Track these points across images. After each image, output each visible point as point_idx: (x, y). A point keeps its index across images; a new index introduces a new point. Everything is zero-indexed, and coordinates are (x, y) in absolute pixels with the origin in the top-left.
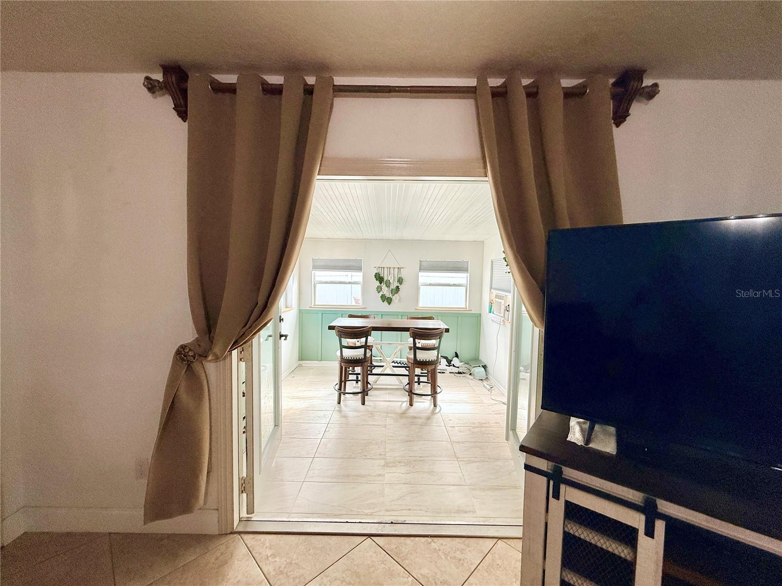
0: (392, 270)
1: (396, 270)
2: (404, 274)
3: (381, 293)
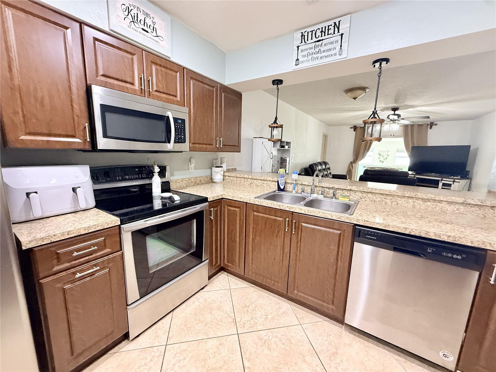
0: (385, 152)
1: (387, 152)
2: (389, 153)
3: (380, 159)
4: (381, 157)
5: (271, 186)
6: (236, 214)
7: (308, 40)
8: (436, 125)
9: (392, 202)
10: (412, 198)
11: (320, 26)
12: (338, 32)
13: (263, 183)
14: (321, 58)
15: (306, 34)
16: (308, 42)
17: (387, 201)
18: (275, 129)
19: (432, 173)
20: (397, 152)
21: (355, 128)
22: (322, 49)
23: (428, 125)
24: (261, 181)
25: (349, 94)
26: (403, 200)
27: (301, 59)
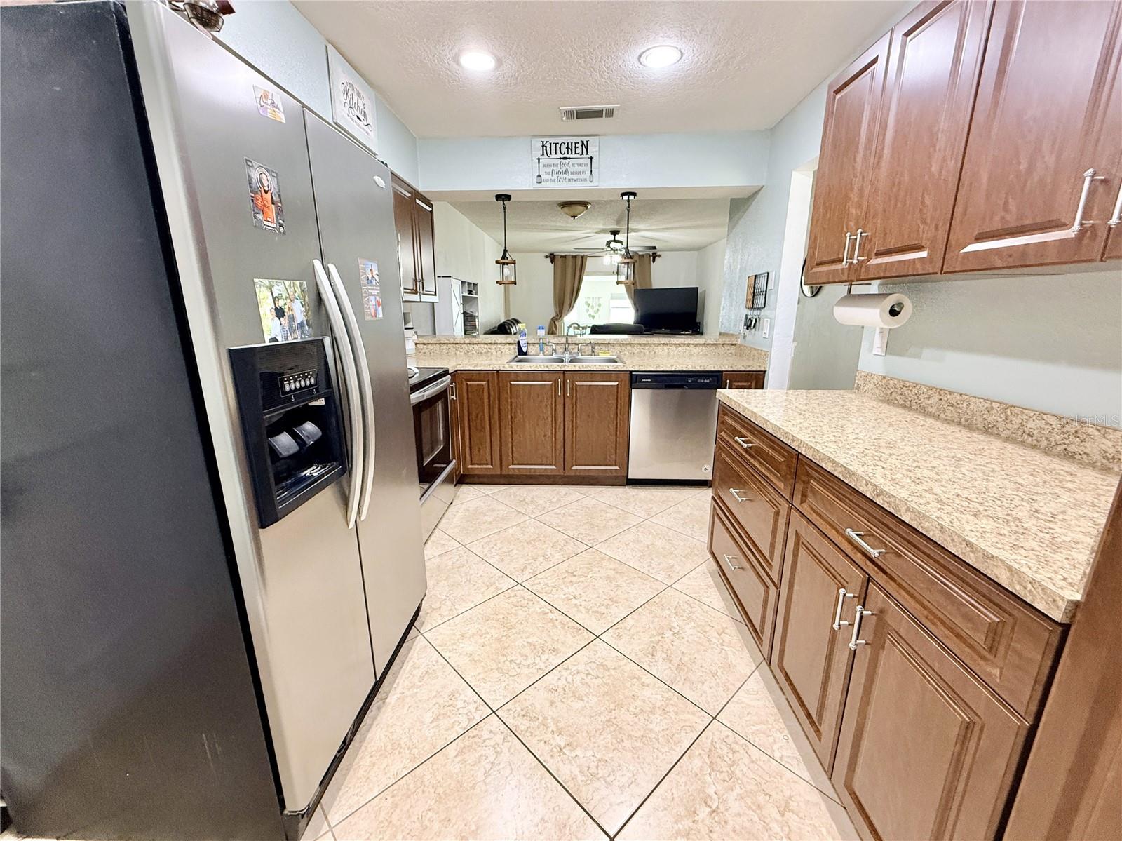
0: (595, 299)
1: (597, 299)
2: (600, 301)
4: (590, 308)
5: (503, 351)
6: (481, 390)
7: (551, 154)
8: (659, 256)
9: (650, 352)
10: (666, 344)
11: (566, 140)
12: (587, 154)
13: (490, 349)
14: (569, 180)
15: (548, 145)
16: (551, 156)
17: (645, 351)
18: (505, 266)
19: (661, 329)
20: (612, 298)
21: (553, 257)
22: (571, 169)
23: (650, 256)
24: (486, 346)
25: (566, 209)
26: (659, 347)
27: (544, 177)
